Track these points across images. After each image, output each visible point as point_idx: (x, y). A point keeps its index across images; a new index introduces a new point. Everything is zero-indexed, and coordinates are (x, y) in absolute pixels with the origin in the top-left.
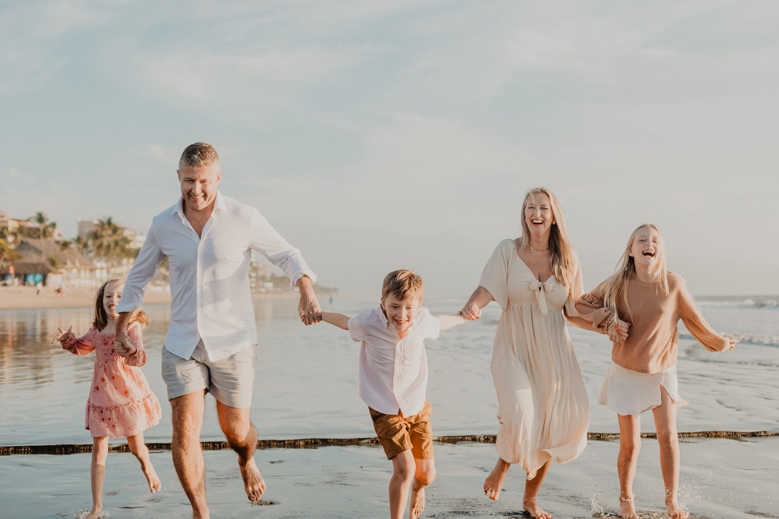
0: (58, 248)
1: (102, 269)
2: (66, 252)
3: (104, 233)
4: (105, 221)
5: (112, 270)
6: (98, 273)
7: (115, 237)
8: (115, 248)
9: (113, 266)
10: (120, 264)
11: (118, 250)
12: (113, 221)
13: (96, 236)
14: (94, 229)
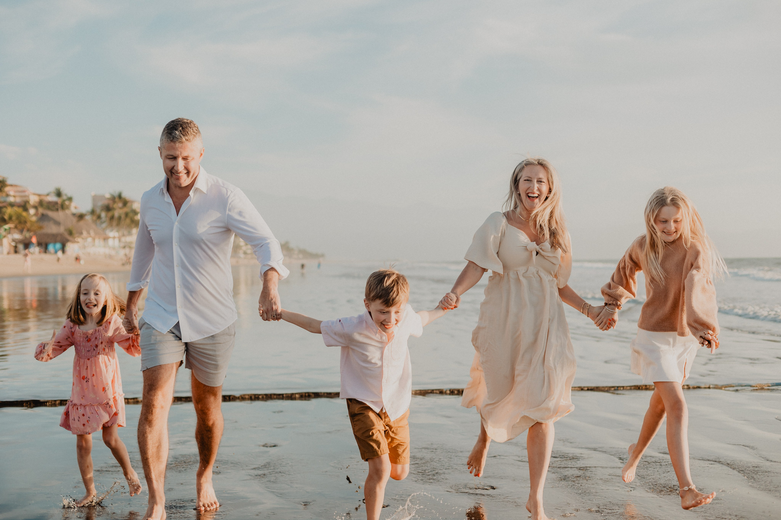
0: (75, 220)
1: (114, 238)
2: (82, 223)
3: (115, 206)
4: (116, 194)
5: (123, 239)
6: (110, 242)
7: (126, 210)
8: (125, 219)
9: (124, 235)
10: (130, 234)
11: (128, 221)
12: (124, 195)
13: (108, 209)
14: (106, 202)
